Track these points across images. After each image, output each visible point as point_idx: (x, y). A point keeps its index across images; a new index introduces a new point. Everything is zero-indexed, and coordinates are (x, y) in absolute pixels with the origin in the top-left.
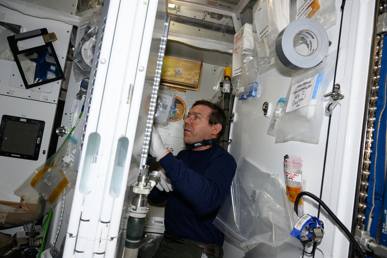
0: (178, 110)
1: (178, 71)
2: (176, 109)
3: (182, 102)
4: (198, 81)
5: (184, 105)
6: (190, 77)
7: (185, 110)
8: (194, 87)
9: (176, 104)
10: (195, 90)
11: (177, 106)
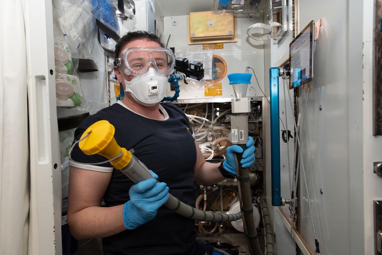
0: (219, 69)
1: (210, 25)
2: (217, 69)
3: (221, 60)
4: (233, 30)
5: (224, 63)
6: (223, 27)
7: (226, 68)
8: (230, 39)
9: (216, 63)
10: (232, 41)
11: (217, 65)
